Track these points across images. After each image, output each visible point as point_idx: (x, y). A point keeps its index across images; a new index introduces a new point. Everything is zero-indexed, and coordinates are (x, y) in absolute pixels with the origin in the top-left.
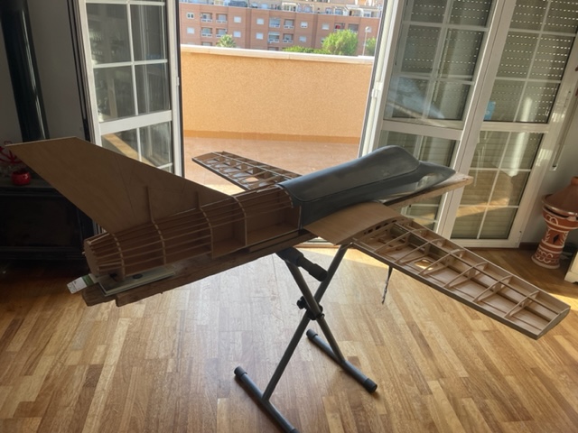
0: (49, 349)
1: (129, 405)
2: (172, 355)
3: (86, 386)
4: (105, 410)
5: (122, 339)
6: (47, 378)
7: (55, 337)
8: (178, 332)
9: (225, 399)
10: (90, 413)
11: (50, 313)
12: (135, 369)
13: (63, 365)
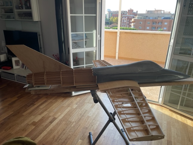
0: (48, 110)
1: (56, 132)
2: (76, 122)
3: (50, 122)
4: (50, 130)
5: (66, 113)
6: (43, 117)
7: (51, 107)
8: (81, 116)
9: (82, 141)
10: (46, 130)
11: (54, 101)
12: (64, 122)
13: (48, 115)
